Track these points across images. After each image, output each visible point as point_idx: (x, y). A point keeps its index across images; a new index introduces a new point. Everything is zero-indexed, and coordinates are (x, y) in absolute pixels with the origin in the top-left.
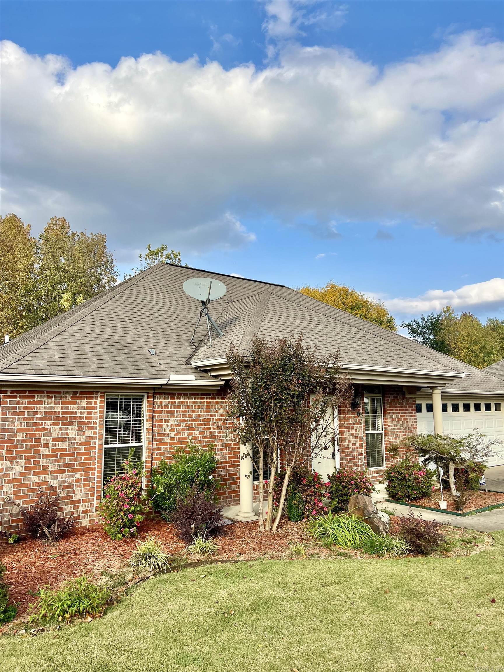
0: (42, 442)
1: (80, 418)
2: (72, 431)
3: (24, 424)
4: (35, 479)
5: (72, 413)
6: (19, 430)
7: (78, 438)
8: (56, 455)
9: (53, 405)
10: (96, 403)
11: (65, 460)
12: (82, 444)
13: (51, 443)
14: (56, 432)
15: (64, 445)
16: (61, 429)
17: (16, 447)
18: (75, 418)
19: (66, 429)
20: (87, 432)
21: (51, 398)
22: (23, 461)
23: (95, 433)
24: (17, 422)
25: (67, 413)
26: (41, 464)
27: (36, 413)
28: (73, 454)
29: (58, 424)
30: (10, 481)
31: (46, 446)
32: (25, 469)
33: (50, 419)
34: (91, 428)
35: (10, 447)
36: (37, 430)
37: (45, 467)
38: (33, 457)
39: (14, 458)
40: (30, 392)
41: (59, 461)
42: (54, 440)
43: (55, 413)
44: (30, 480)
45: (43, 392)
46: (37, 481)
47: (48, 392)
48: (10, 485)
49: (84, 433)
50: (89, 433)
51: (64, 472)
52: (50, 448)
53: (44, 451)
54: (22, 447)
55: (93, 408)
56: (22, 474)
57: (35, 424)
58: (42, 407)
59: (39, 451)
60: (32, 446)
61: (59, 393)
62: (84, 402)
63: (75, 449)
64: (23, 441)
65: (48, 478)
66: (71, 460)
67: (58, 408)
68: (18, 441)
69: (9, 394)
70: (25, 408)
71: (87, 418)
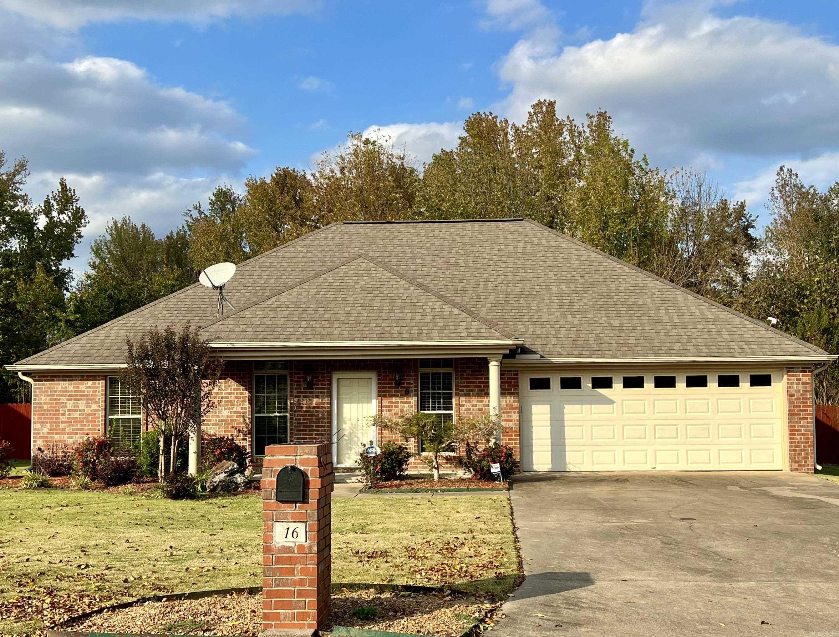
0: (61, 412)
1: (87, 395)
2: (82, 404)
3: (48, 399)
4: (57, 437)
5: (81, 391)
6: (45, 403)
7: (86, 410)
8: (71, 422)
9: (67, 385)
10: (99, 384)
11: (77, 426)
12: (89, 414)
13: (67, 413)
14: (70, 405)
15: (77, 415)
16: (73, 403)
17: (43, 415)
18: (84, 395)
19: (78, 403)
20: (93, 406)
21: (65, 380)
22: (48, 425)
23: (99, 406)
24: (43, 398)
25: (77, 391)
26: (61, 427)
27: (56, 392)
28: (83, 422)
29: (71, 399)
30: (41, 437)
31: (63, 415)
32: (51, 430)
33: (65, 396)
34: (96, 403)
35: (40, 415)
36: (57, 403)
37: (64, 430)
38: (55, 422)
39: (42, 422)
40: (51, 376)
41: (73, 426)
42: (69, 410)
43: (69, 392)
44: (54, 438)
45: (59, 376)
46: (58, 439)
47: (63, 376)
48: (41, 440)
49: (90, 407)
50: (95, 407)
51: (77, 434)
52: (67, 416)
53: (62, 418)
54: (47, 415)
55: (97, 387)
56: (48, 433)
57: (56, 399)
58: (60, 387)
59: (59, 418)
60: (54, 415)
61: (71, 376)
62: (90, 383)
63: (85, 418)
64: (49, 411)
65: (66, 437)
66: (82, 426)
67: (71, 388)
68: (44, 411)
69: (37, 378)
70: (49, 388)
71: (92, 395)
